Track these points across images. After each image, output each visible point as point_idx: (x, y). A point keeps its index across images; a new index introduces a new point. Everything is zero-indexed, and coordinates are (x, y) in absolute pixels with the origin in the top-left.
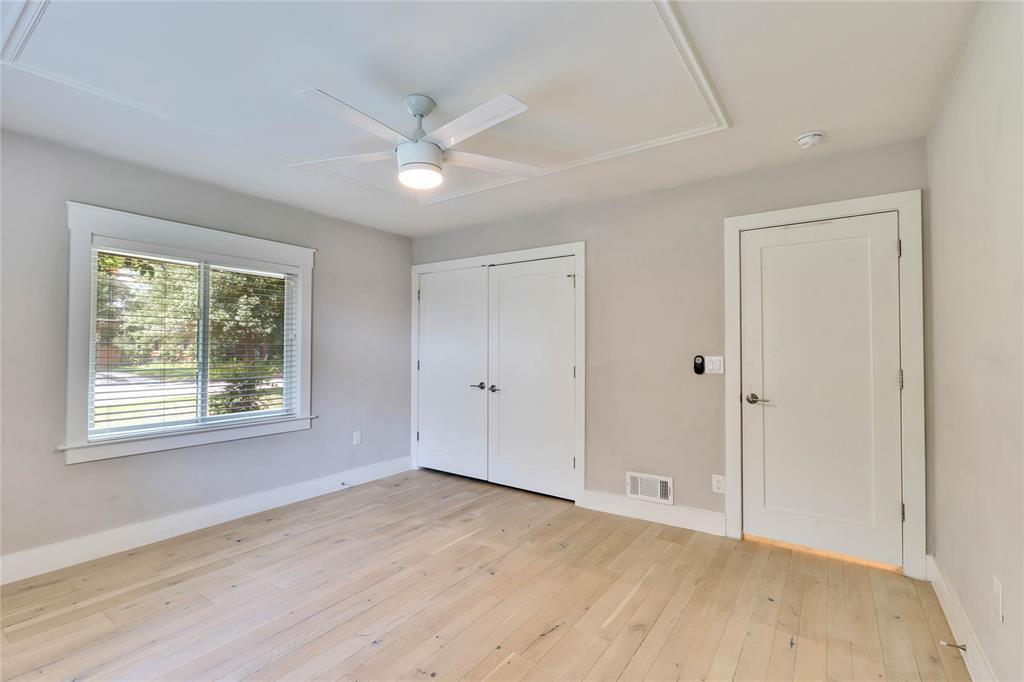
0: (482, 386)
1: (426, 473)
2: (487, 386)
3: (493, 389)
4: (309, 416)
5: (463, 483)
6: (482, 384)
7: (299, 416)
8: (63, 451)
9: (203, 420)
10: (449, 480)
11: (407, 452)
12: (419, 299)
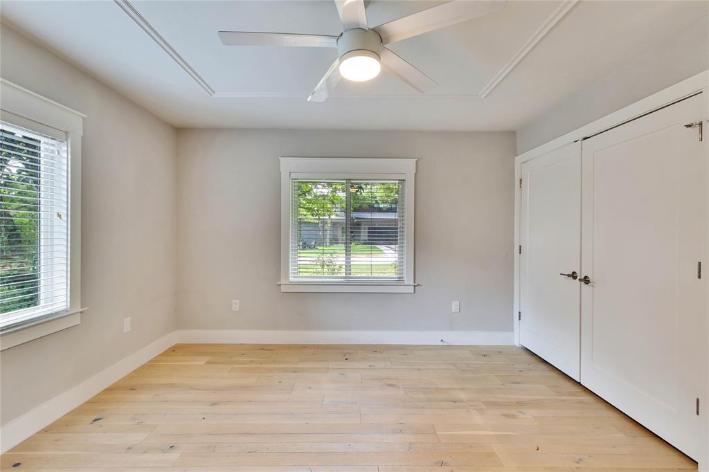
0: (574, 275)
1: (524, 353)
2: (580, 276)
3: (586, 280)
4: (412, 283)
5: (554, 375)
6: (574, 273)
7: (406, 283)
8: (280, 285)
9: (346, 278)
10: (542, 366)
11: (510, 328)
12: (521, 187)
